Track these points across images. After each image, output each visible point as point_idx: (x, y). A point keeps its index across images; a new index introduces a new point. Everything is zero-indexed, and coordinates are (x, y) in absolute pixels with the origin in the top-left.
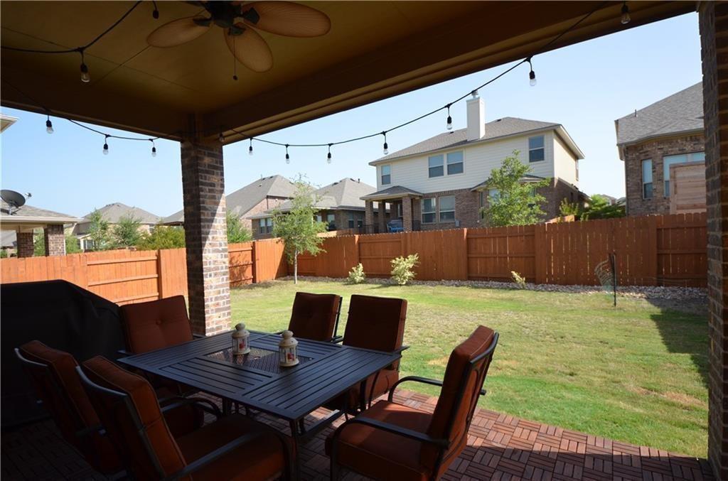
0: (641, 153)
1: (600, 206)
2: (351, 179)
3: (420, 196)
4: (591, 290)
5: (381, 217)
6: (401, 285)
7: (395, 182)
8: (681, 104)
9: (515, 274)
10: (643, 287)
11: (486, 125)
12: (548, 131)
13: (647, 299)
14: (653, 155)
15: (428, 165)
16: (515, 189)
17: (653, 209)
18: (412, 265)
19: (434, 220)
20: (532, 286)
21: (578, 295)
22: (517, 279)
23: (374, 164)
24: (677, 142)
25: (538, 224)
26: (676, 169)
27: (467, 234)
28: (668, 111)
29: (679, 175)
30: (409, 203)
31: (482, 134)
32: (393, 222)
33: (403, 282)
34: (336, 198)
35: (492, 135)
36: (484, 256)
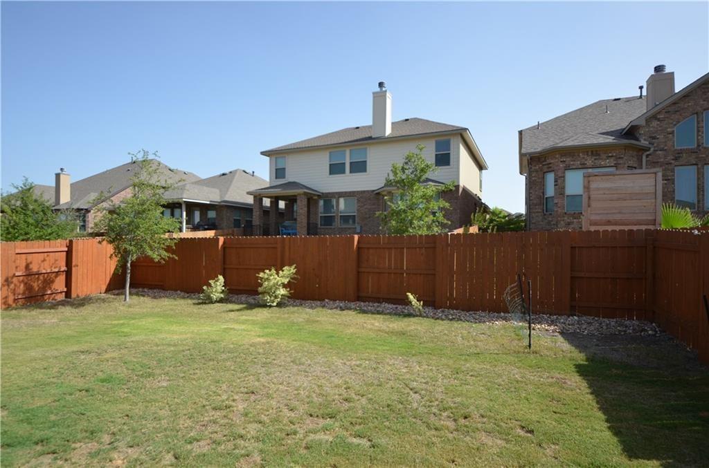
0: (543, 165)
1: (505, 217)
2: (244, 171)
3: (319, 196)
4: (498, 318)
5: (273, 218)
6: (270, 306)
7: (290, 177)
8: (579, 121)
9: (411, 297)
10: (555, 317)
11: (393, 123)
12: (456, 134)
13: (562, 333)
14: (555, 168)
15: (328, 159)
16: (416, 191)
17: (554, 224)
18: (288, 280)
19: (333, 224)
20: (430, 311)
21: (482, 326)
22: (413, 303)
23: (267, 154)
24: (579, 156)
25: (440, 234)
26: (591, 178)
27: (358, 242)
28: (568, 126)
29: (593, 185)
30: (305, 202)
31: (388, 131)
32: (287, 223)
33: (273, 302)
34: (220, 191)
35: (398, 134)
36: (377, 271)
